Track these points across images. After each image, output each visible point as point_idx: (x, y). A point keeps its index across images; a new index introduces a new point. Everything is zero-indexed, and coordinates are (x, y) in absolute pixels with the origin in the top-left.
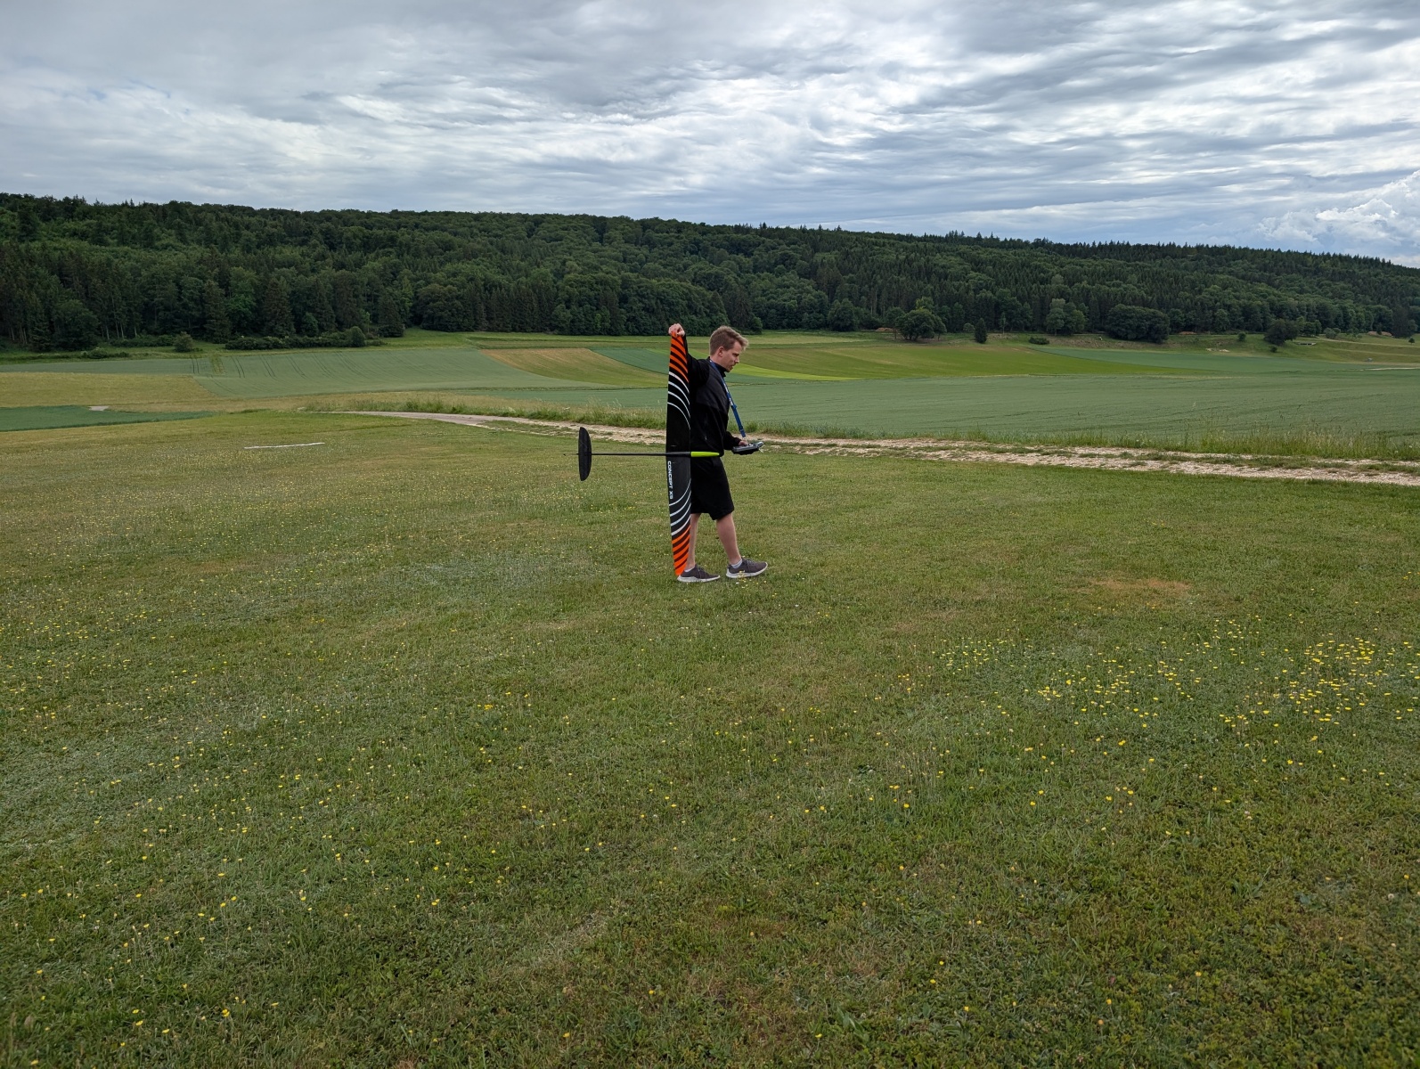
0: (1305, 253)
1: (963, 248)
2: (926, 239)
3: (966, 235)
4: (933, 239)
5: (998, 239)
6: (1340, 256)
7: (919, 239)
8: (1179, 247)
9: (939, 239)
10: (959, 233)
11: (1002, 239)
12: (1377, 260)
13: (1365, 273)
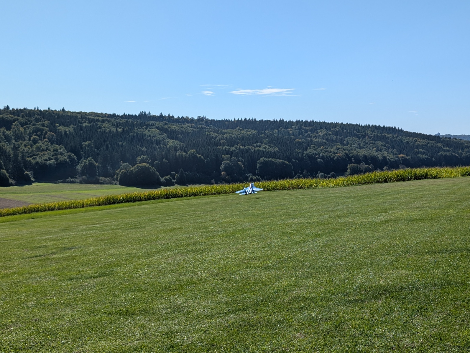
1: (152, 122)
3: (152, 114)
4: (130, 116)
5: (173, 117)
7: (121, 117)
8: (286, 122)
9: (135, 117)
10: (147, 113)
11: (176, 117)
12: (395, 128)
13: (391, 135)
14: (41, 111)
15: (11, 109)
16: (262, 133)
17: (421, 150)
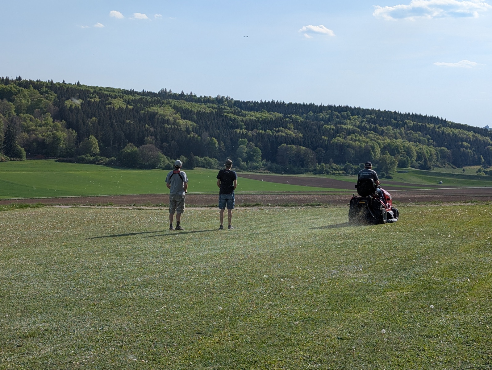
1: (173, 102)
2: (143, 93)
3: (173, 92)
4: (149, 93)
5: (195, 96)
7: (139, 94)
9: (154, 94)
10: (168, 90)
11: (198, 96)
12: (438, 118)
13: (432, 125)
14: (55, 84)
16: (288, 117)
17: (465, 143)
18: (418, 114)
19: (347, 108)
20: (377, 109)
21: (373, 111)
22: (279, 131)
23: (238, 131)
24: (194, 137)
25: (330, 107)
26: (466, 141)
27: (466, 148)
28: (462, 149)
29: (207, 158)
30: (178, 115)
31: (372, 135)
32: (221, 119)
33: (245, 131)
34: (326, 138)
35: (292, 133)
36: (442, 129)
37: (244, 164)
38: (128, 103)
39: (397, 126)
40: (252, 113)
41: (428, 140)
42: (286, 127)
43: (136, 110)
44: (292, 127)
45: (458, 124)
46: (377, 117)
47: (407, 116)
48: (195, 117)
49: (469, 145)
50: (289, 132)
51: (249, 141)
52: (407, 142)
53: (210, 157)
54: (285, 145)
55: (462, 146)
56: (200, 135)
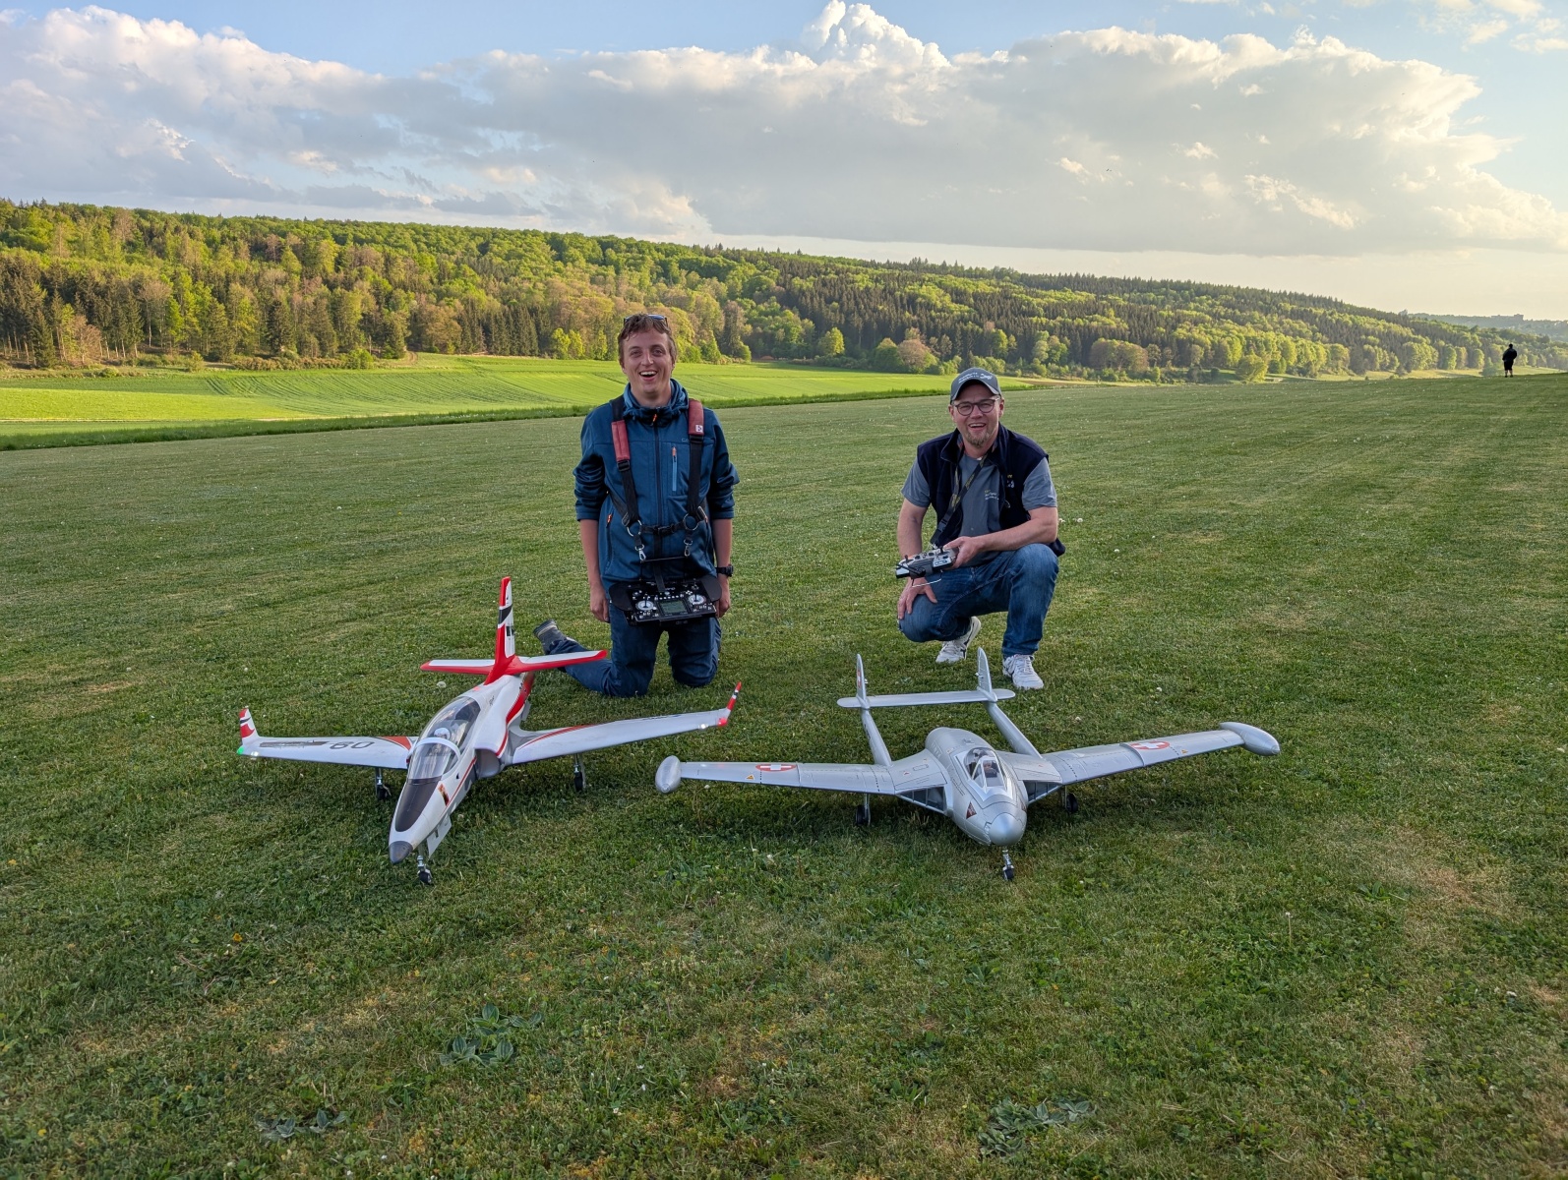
0: (1263, 291)
1: (937, 278)
3: (930, 263)
4: (897, 265)
5: (963, 267)
6: (1296, 294)
8: (1144, 282)
9: (904, 266)
10: (923, 260)
11: (967, 268)
12: (1330, 299)
13: (1321, 311)
14: (766, 254)
15: (725, 249)
16: (1102, 299)
17: (1371, 338)
18: (1300, 292)
19: (1188, 286)
20: (1235, 286)
21: (1227, 290)
22: (1092, 320)
23: (1035, 319)
24: (972, 330)
25: (1164, 284)
26: (1373, 334)
27: (1373, 346)
28: (1366, 347)
29: (991, 359)
30: (948, 298)
31: (1229, 324)
32: (1009, 302)
33: (1044, 320)
34: (1162, 329)
35: (1112, 321)
36: (1336, 316)
37: (1044, 367)
38: (877, 281)
39: (1266, 311)
40: (1051, 292)
41: (1314, 332)
42: (1103, 314)
43: (888, 293)
44: (1112, 313)
45: (1361, 309)
46: (1236, 297)
47: (1282, 296)
48: (972, 300)
49: (1378, 341)
50: (1107, 321)
51: (1051, 334)
52: (1282, 336)
53: (996, 358)
54: (1103, 340)
55: (1367, 342)
56: (981, 326)
